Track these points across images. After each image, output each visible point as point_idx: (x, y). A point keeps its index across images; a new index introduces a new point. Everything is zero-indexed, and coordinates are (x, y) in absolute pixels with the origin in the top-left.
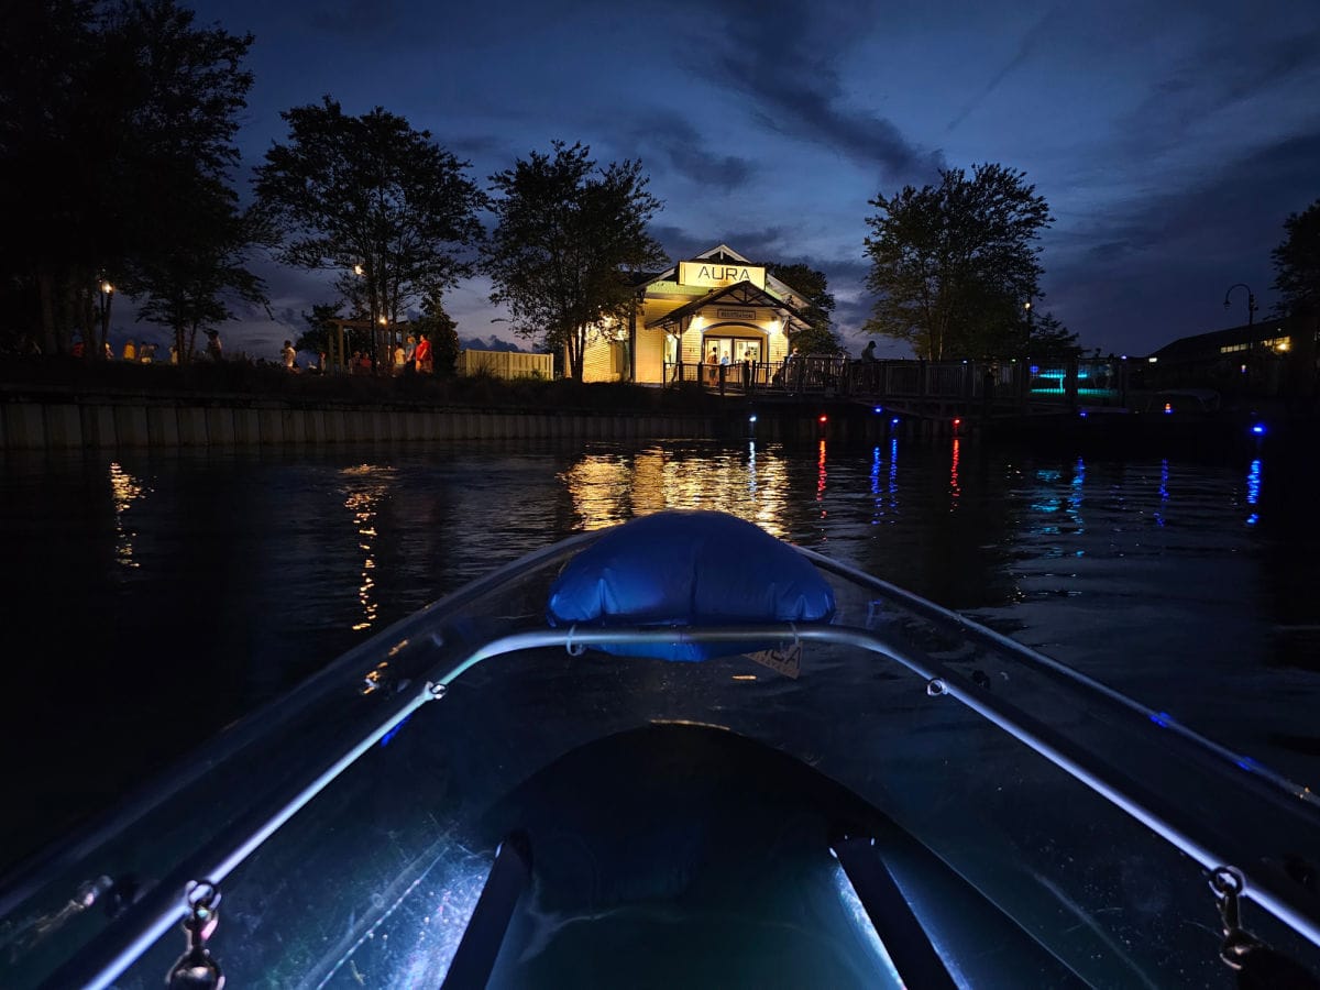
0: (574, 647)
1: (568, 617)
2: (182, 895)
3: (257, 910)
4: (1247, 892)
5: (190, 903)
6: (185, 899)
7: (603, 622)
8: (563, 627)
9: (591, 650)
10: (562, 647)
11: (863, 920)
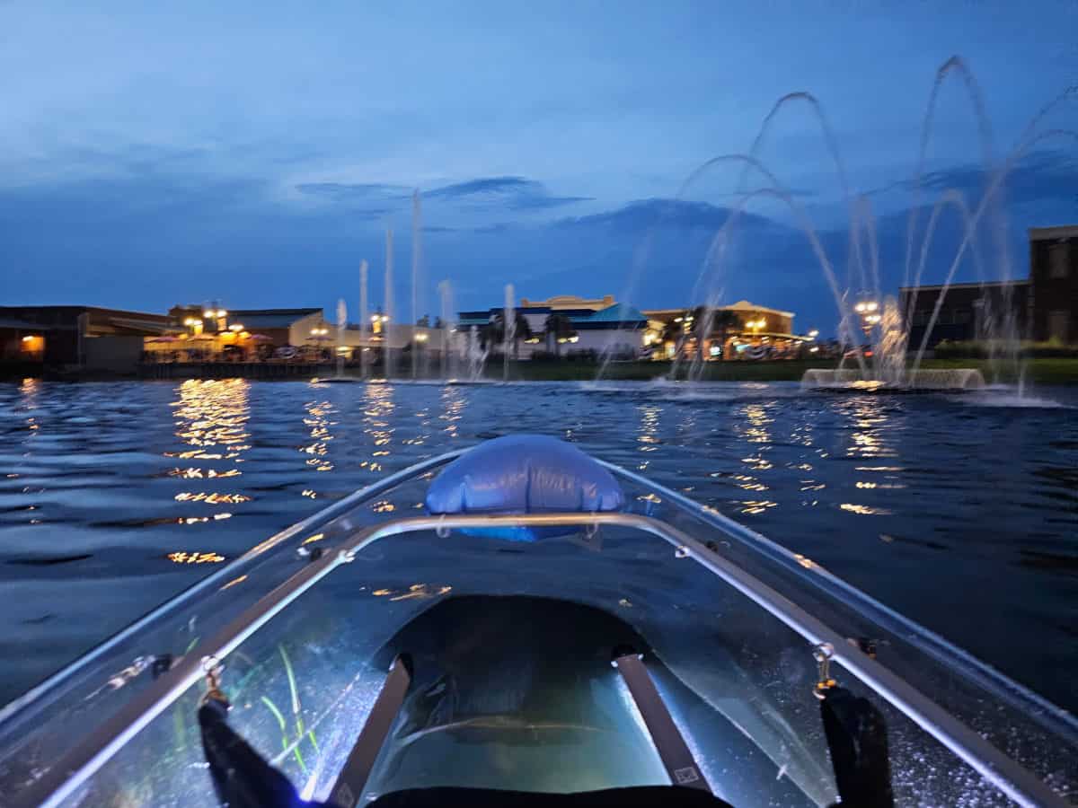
0: (443, 530)
1: (441, 509)
2: (200, 665)
3: (237, 686)
4: (836, 658)
5: (205, 670)
6: (201, 668)
7: (465, 511)
8: (436, 515)
9: (455, 532)
10: (433, 531)
11: (631, 705)
